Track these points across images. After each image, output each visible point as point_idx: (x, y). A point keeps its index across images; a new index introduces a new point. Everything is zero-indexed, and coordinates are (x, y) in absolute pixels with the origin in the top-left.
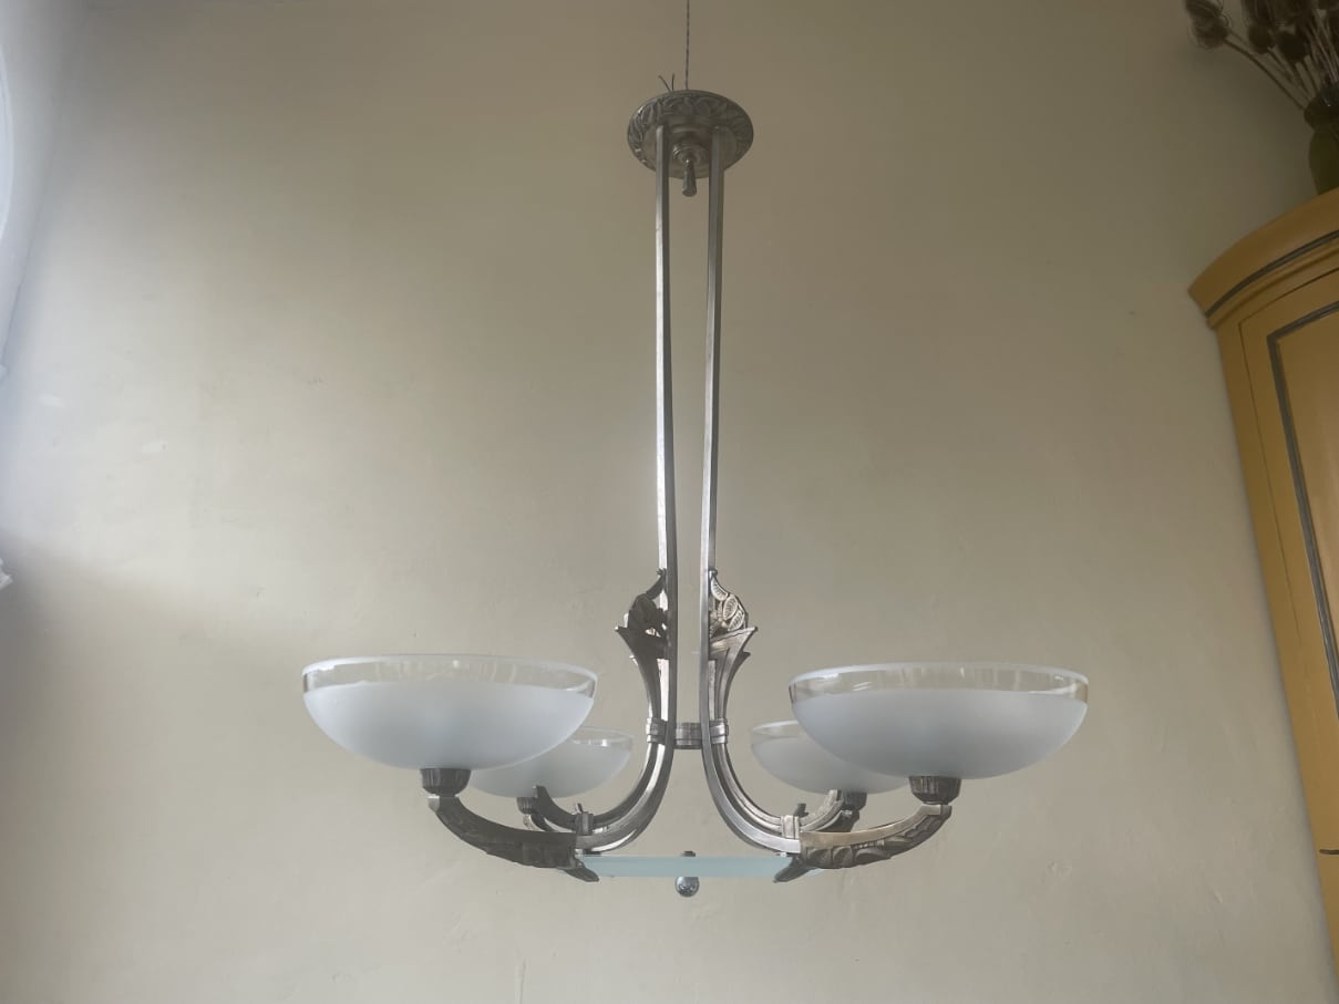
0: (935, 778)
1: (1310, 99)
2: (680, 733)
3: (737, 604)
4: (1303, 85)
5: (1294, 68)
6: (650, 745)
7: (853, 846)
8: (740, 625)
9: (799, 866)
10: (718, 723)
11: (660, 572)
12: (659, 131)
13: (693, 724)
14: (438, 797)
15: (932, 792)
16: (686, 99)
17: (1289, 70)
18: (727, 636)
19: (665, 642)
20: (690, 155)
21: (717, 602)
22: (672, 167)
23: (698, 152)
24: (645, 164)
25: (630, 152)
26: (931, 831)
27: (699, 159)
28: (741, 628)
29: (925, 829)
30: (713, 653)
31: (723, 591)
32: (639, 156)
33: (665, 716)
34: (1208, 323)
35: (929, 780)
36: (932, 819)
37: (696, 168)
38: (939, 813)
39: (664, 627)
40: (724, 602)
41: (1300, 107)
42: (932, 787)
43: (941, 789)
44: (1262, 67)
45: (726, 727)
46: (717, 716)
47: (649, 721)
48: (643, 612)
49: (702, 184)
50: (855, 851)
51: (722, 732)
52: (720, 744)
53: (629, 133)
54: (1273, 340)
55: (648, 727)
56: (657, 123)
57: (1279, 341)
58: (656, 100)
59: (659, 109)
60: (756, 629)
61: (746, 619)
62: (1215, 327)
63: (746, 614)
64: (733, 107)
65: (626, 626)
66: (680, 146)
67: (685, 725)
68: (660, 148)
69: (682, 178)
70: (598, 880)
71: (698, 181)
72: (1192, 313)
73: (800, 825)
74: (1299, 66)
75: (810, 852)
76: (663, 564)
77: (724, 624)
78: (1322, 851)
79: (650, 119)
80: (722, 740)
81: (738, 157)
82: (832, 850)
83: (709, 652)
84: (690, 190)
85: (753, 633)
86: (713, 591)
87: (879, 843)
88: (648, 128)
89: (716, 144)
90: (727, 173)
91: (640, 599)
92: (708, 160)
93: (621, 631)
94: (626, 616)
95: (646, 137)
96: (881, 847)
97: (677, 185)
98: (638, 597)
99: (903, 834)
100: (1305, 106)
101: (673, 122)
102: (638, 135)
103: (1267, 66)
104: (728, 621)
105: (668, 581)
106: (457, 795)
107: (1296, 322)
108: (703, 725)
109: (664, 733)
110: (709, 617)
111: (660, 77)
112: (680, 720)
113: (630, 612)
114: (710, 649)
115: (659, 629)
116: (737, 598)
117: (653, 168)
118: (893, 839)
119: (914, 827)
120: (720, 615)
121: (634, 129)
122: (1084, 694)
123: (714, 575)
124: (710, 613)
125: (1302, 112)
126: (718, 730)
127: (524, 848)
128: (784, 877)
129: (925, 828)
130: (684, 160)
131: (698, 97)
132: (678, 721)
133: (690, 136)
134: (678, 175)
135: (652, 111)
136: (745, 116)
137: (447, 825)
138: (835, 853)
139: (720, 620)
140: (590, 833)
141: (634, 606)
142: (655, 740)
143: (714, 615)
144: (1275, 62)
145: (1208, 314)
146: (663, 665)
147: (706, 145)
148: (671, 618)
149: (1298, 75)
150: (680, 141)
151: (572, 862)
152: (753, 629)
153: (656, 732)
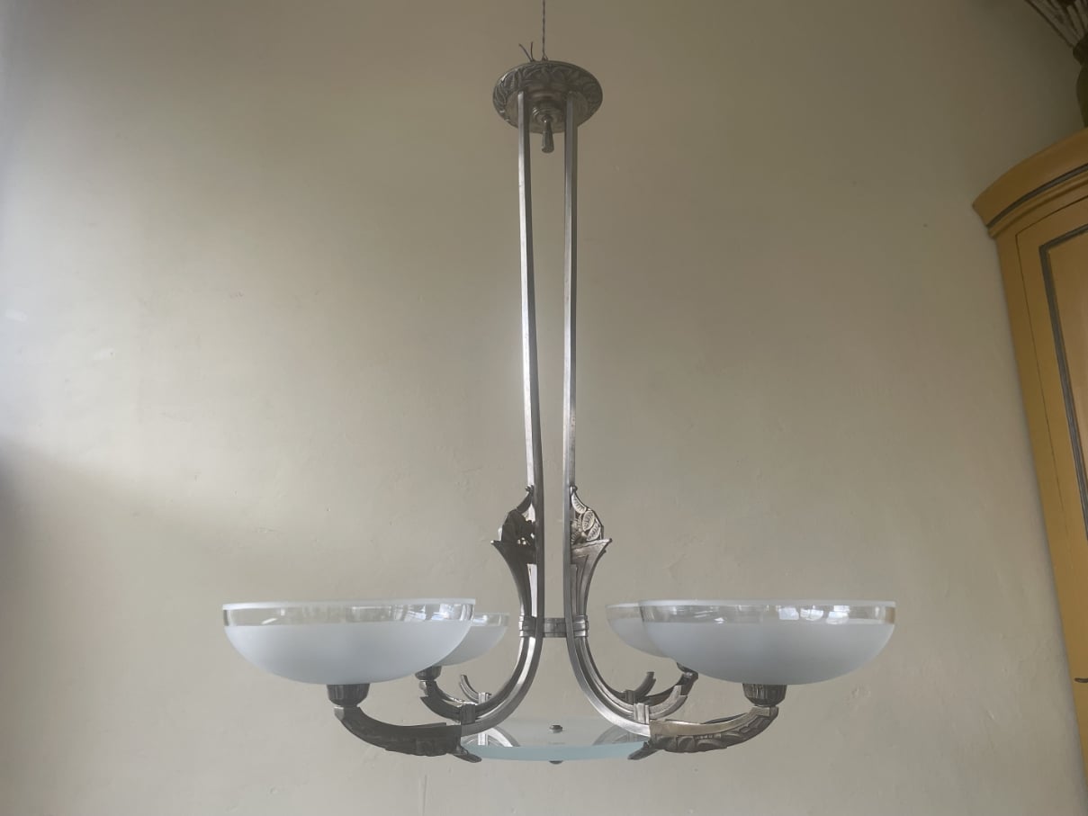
0: (764, 686)
1: (1079, 38)
2: (548, 627)
3: (593, 517)
4: (1073, 25)
5: (1066, 11)
6: (522, 640)
7: (695, 736)
8: (596, 537)
9: (650, 748)
10: (580, 619)
11: (528, 489)
12: (520, 96)
13: (558, 619)
14: (342, 708)
15: (763, 698)
16: (543, 70)
17: (1061, 12)
18: (587, 544)
19: (534, 549)
20: (548, 116)
21: (578, 514)
22: (532, 125)
23: (554, 114)
24: (509, 122)
25: (496, 112)
26: (761, 729)
27: (555, 120)
28: (598, 539)
29: (755, 727)
30: (574, 558)
31: (583, 505)
32: (503, 116)
33: (534, 614)
34: (989, 233)
35: (759, 687)
36: (762, 719)
37: (552, 126)
38: (768, 715)
39: (532, 536)
40: (583, 515)
41: (1071, 46)
42: (762, 694)
43: (769, 696)
44: (1038, 11)
45: (586, 622)
46: (579, 613)
47: (522, 618)
48: (515, 524)
49: (559, 138)
50: (697, 741)
51: (584, 627)
52: (582, 637)
53: (494, 97)
54: (1043, 250)
55: (521, 624)
56: (518, 89)
57: (1050, 252)
58: (516, 70)
59: (520, 77)
60: (611, 540)
61: (602, 531)
62: (995, 237)
63: (602, 526)
64: (584, 74)
65: (500, 540)
66: (539, 109)
67: (553, 620)
68: (521, 111)
69: (541, 133)
70: (480, 760)
71: (554, 135)
72: (976, 225)
73: (650, 713)
74: (1070, 8)
75: (658, 738)
76: (531, 481)
77: (583, 534)
78: (1077, 680)
79: (512, 85)
80: (584, 634)
81: (590, 115)
82: (677, 739)
83: (572, 556)
84: (549, 147)
85: (607, 544)
86: (574, 505)
87: (717, 735)
88: (510, 93)
89: (570, 105)
90: (580, 129)
91: (512, 514)
92: (563, 119)
93: (496, 544)
94: (500, 530)
95: (509, 101)
96: (718, 739)
97: (537, 140)
98: (510, 513)
99: (738, 730)
100: (1075, 44)
101: (532, 88)
102: (502, 98)
103: (1042, 10)
104: (587, 532)
105: (535, 496)
106: (359, 705)
107: (1064, 235)
108: (567, 621)
109: (534, 627)
110: (571, 527)
111: (520, 45)
112: (547, 615)
113: (504, 528)
114: (572, 554)
115: (528, 538)
116: (594, 512)
117: (516, 126)
118: (728, 734)
119: (747, 725)
120: (580, 526)
121: (498, 93)
122: (891, 616)
123: (574, 491)
124: (571, 523)
125: (1071, 50)
126: (580, 625)
127: (418, 743)
128: (636, 756)
129: (756, 725)
130: (543, 120)
131: (553, 67)
132: (546, 616)
133: (547, 100)
134: (536, 131)
135: (514, 79)
136: (595, 81)
137: (350, 730)
138: (680, 741)
139: (580, 530)
140: (474, 722)
141: (507, 521)
142: (527, 635)
143: (574, 525)
144: (1050, 6)
145: (990, 225)
146: (533, 569)
147: (561, 107)
148: (539, 528)
149: (1069, 17)
150: (538, 104)
151: (458, 749)
152: (608, 541)
153: (527, 628)
